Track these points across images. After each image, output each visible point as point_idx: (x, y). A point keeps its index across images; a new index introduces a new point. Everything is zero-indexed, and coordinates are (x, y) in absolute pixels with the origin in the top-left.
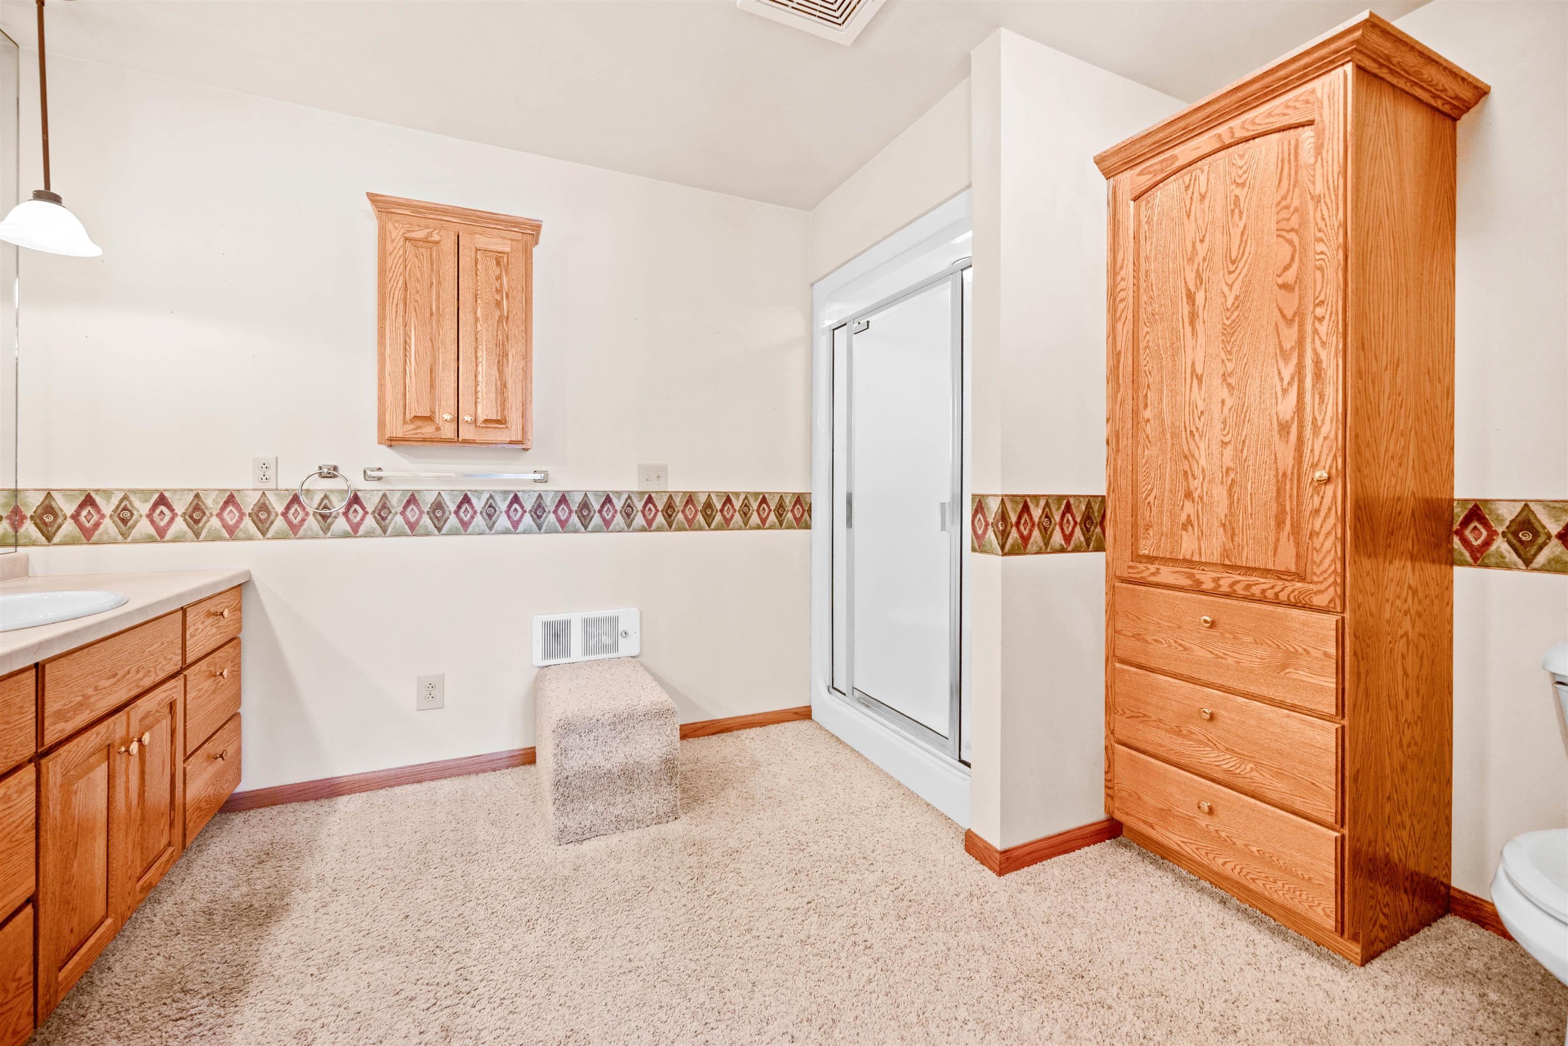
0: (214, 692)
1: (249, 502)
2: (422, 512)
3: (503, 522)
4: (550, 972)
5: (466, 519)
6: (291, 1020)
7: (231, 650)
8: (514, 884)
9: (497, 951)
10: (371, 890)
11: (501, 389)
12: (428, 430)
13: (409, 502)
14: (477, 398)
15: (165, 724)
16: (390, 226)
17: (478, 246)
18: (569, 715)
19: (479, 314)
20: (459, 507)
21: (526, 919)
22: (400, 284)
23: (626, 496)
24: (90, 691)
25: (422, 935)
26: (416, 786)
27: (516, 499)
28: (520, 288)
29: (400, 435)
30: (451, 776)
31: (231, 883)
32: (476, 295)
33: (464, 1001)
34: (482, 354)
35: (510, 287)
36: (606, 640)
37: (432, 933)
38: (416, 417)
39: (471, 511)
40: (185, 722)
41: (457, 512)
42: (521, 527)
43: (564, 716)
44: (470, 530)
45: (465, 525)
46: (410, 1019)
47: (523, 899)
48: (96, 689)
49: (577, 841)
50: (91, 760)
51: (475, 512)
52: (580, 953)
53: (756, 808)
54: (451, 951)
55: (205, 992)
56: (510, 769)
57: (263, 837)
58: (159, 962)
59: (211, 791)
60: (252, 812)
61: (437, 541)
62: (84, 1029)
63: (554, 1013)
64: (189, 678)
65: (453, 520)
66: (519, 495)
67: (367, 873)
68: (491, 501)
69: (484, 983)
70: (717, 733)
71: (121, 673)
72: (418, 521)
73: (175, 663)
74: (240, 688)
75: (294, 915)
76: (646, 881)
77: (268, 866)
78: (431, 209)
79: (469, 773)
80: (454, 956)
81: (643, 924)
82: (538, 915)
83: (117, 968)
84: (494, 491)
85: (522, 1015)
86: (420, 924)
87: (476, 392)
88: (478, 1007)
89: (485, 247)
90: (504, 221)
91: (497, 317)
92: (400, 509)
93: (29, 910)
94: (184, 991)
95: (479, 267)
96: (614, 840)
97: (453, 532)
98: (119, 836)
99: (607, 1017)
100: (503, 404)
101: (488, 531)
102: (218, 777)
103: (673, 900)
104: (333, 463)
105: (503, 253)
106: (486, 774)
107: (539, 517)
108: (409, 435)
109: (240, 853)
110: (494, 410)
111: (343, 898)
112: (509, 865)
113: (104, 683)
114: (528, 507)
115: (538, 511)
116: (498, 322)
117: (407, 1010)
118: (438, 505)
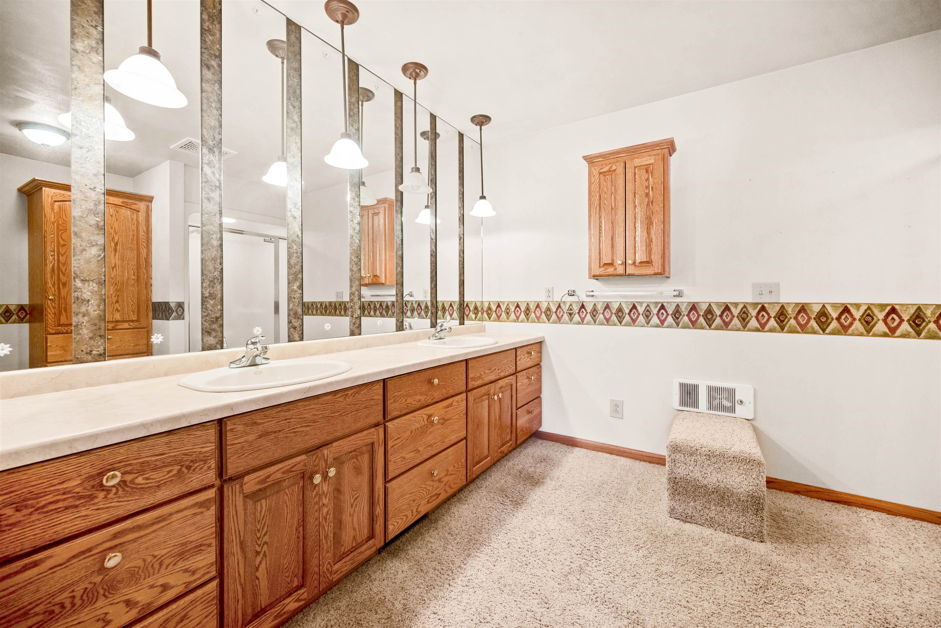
0: (529, 385)
1: (544, 306)
2: (612, 313)
3: (655, 320)
4: (638, 576)
5: (634, 318)
6: (530, 525)
7: (536, 369)
8: (637, 523)
9: (616, 550)
10: (574, 492)
11: (649, 244)
12: (610, 270)
13: (606, 308)
14: (635, 250)
15: (509, 392)
16: (593, 169)
17: (635, 165)
18: (678, 440)
19: (637, 203)
20: (631, 311)
21: (636, 544)
22: (597, 197)
23: (742, 306)
24: (482, 373)
25: (586, 522)
26: (609, 455)
27: (663, 307)
28: (660, 182)
29: (598, 274)
30: (626, 457)
31: (530, 465)
32: (635, 193)
33: (593, 561)
34: (638, 225)
35: (654, 183)
36: (727, 404)
37: (591, 524)
38: (605, 264)
39: (637, 313)
40: (516, 394)
41: (629, 314)
42: (666, 324)
43: (674, 440)
44: (636, 324)
45: (634, 321)
46: (569, 554)
47: (638, 533)
48: (484, 373)
49: (682, 520)
50: (483, 397)
51: (639, 314)
52: (659, 579)
53: (847, 571)
54: (596, 536)
55: (511, 499)
56: (659, 465)
57: (545, 452)
58: (503, 481)
59: (527, 425)
60: (544, 441)
61: (619, 329)
62: (480, 491)
63: (632, 597)
64: (519, 377)
65: (627, 318)
66: (665, 304)
67: (575, 484)
68: (648, 308)
69: (604, 560)
70: (834, 501)
71: (493, 369)
72: (610, 317)
73: (512, 370)
74: (541, 386)
75: (545, 488)
76: (719, 566)
77: (543, 464)
78: (611, 154)
79: (636, 459)
80: (597, 540)
81: (705, 588)
82: (643, 545)
83: (493, 477)
84: (650, 302)
85: (616, 586)
86: (587, 517)
87: (635, 247)
88: (598, 568)
89: (639, 165)
90: (650, 146)
91: (646, 203)
92: (602, 311)
93: (464, 441)
94: (506, 496)
95: (636, 176)
96: (707, 532)
97: (627, 325)
98: (492, 429)
99: (660, 620)
100: (649, 250)
101: (646, 325)
102: (531, 421)
103: (734, 588)
104: (573, 289)
105: (650, 164)
106: (645, 463)
107: (677, 318)
108: (602, 273)
109: (536, 455)
110: (645, 256)
111: (563, 490)
112: (638, 513)
113: (487, 371)
114: (670, 312)
115: (677, 314)
116: (647, 205)
117: (570, 549)
118: (620, 310)
